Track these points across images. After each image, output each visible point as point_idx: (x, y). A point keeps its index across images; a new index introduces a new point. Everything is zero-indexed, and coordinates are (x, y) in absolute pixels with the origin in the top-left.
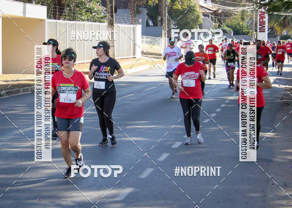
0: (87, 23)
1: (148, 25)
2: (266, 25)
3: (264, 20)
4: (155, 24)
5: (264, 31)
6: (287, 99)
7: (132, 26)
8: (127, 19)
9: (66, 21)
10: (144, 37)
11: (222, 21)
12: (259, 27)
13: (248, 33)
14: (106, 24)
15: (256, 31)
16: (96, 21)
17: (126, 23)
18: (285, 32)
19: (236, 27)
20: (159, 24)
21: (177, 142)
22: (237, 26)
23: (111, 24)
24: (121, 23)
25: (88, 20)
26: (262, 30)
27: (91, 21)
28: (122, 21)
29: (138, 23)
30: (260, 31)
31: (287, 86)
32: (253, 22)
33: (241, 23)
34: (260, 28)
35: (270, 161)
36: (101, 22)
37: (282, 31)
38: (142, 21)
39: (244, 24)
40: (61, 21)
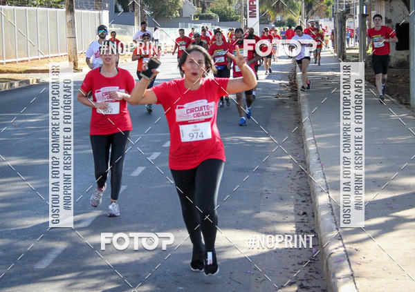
0: (40, 8)
1: (117, 11)
2: (257, 9)
3: (255, 3)
4: (126, 10)
5: (255, 17)
6: (283, 96)
7: (97, 12)
8: (91, 3)
9: (13, 7)
10: (113, 25)
11: (206, 5)
12: (249, 11)
13: (237, 19)
14: (64, 10)
15: (246, 17)
16: (51, 7)
17: (89, 9)
18: (278, 18)
19: (222, 12)
20: (130, 9)
21: (155, 153)
22: (224, 11)
23: (70, 10)
24: (83, 9)
25: (41, 5)
26: (253, 16)
27: (45, 6)
28: (84, 6)
29: (105, 8)
30: (250, 17)
31: (282, 82)
32: (241, 6)
33: (228, 8)
34: (250, 13)
35: (265, 171)
36: (58, 8)
37: (276, 16)
38: (110, 6)
39: (232, 8)
40: (7, 7)
